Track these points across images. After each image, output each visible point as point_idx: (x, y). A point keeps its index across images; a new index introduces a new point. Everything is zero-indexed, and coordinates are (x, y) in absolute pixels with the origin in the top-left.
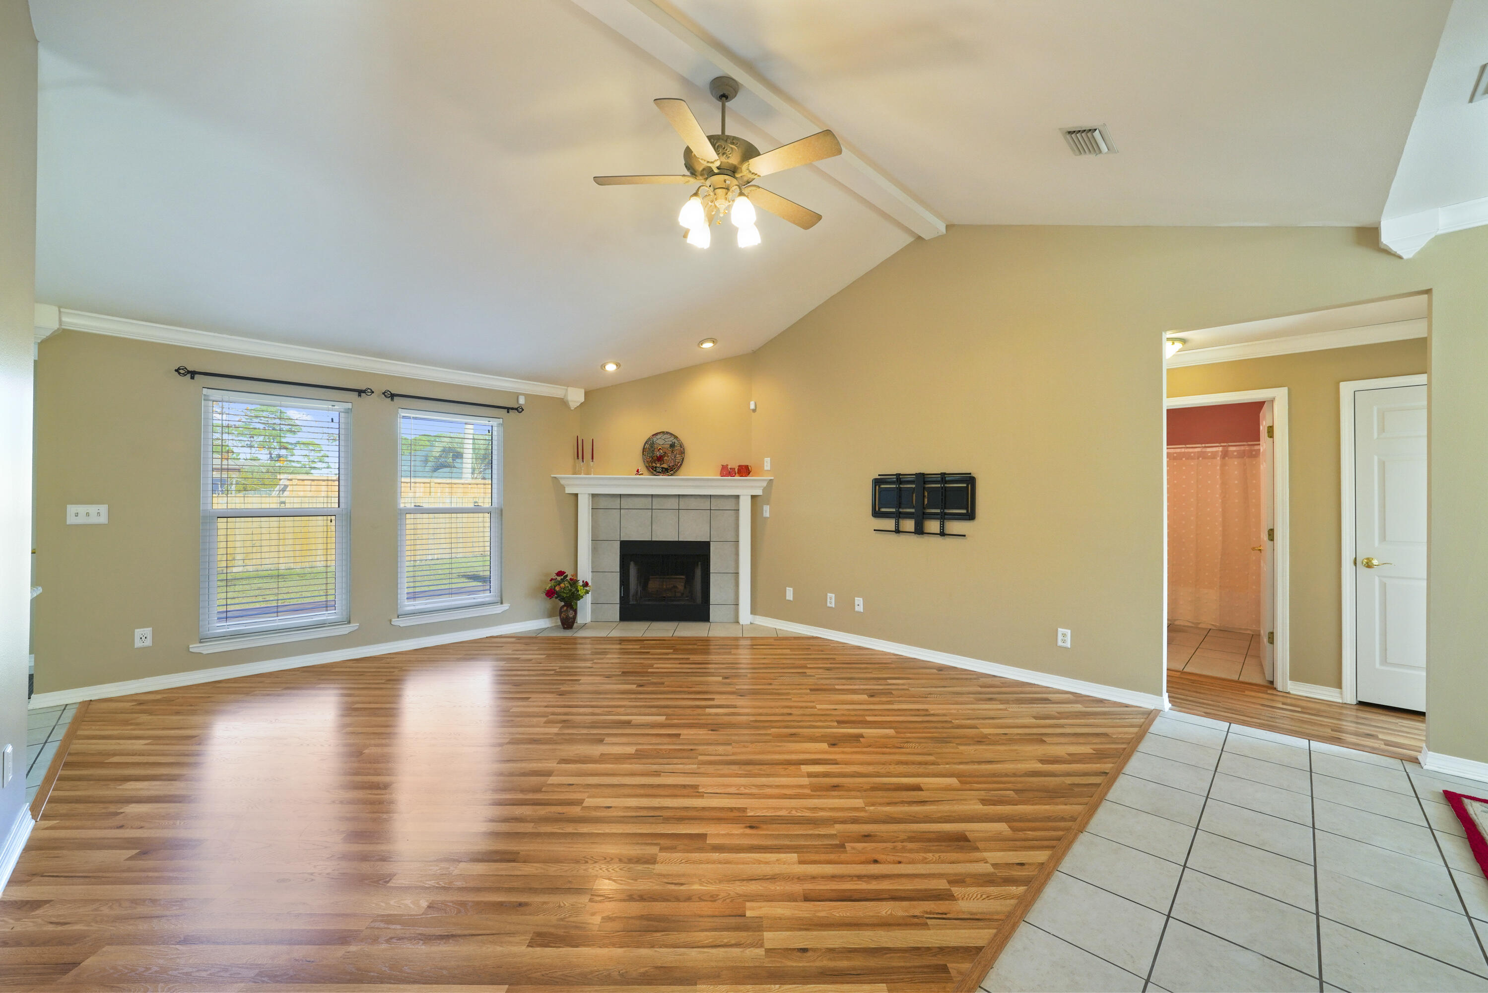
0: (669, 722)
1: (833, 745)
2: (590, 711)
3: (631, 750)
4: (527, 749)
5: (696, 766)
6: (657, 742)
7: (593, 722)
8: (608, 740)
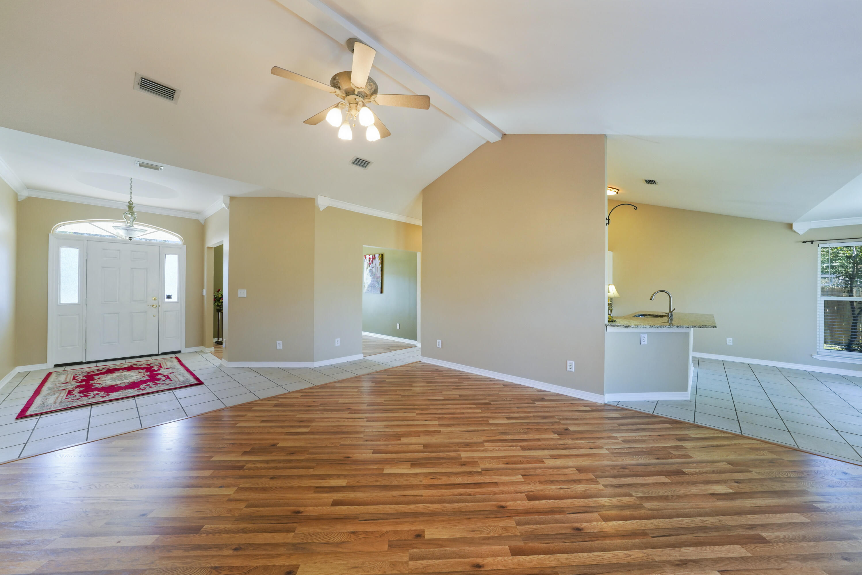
0: (381, 466)
1: (274, 445)
2: (452, 479)
3: (404, 440)
4: (466, 439)
5: (366, 431)
6: (388, 447)
7: (441, 464)
8: (421, 448)
